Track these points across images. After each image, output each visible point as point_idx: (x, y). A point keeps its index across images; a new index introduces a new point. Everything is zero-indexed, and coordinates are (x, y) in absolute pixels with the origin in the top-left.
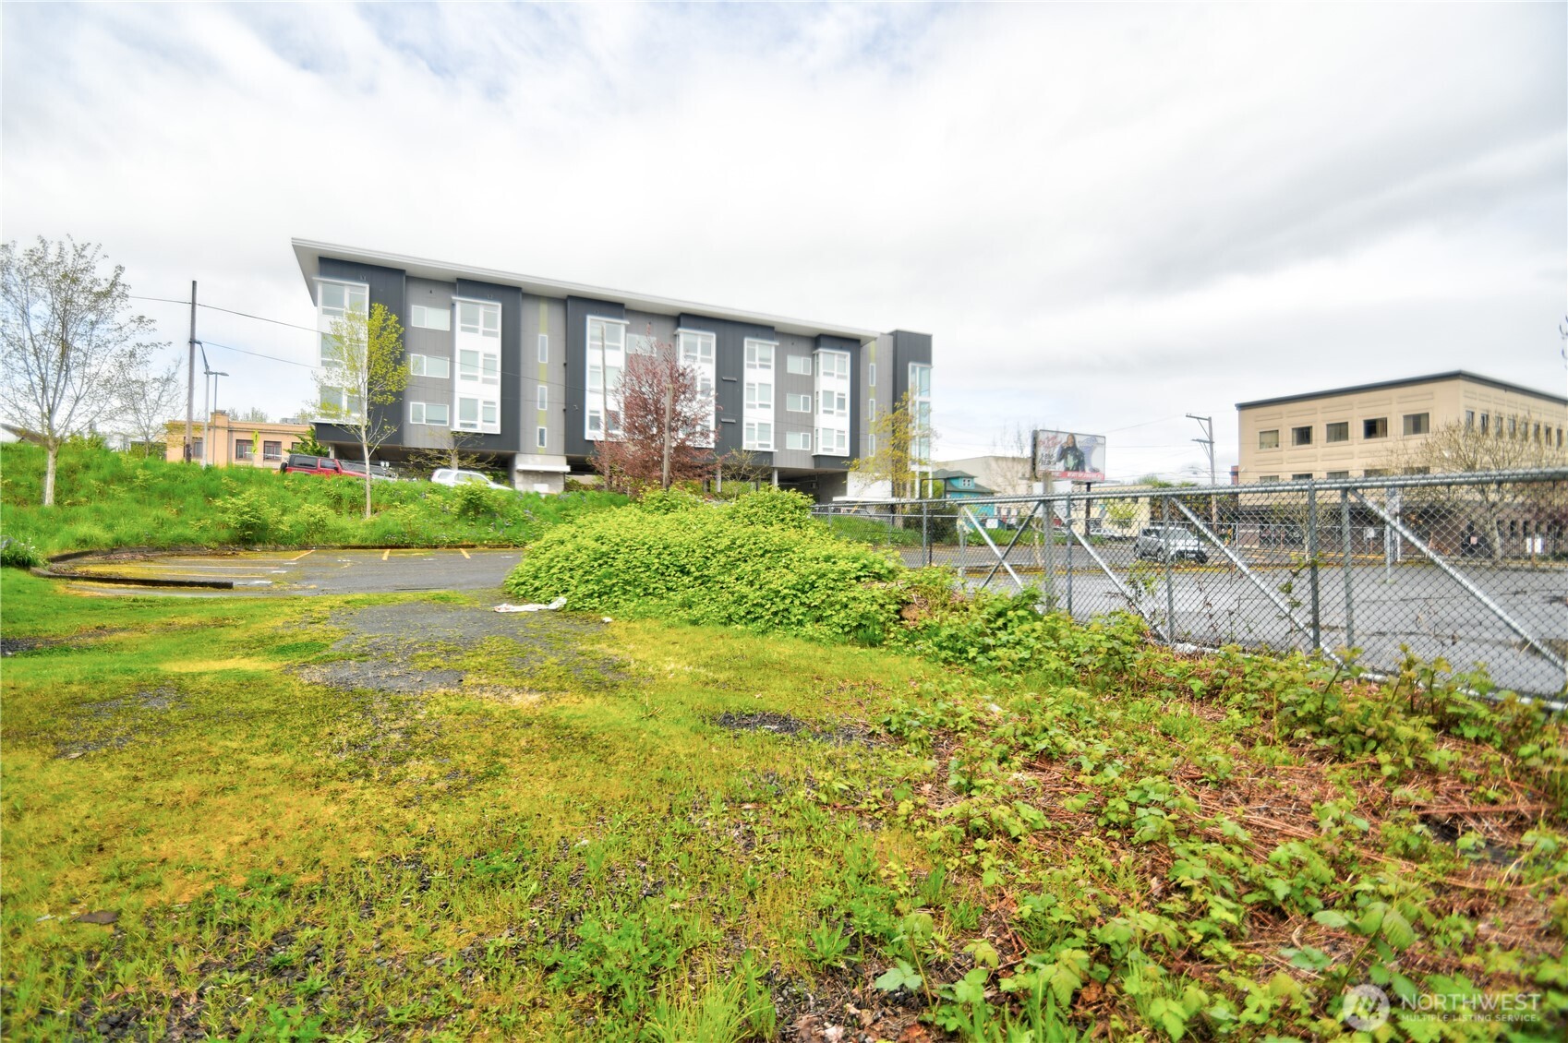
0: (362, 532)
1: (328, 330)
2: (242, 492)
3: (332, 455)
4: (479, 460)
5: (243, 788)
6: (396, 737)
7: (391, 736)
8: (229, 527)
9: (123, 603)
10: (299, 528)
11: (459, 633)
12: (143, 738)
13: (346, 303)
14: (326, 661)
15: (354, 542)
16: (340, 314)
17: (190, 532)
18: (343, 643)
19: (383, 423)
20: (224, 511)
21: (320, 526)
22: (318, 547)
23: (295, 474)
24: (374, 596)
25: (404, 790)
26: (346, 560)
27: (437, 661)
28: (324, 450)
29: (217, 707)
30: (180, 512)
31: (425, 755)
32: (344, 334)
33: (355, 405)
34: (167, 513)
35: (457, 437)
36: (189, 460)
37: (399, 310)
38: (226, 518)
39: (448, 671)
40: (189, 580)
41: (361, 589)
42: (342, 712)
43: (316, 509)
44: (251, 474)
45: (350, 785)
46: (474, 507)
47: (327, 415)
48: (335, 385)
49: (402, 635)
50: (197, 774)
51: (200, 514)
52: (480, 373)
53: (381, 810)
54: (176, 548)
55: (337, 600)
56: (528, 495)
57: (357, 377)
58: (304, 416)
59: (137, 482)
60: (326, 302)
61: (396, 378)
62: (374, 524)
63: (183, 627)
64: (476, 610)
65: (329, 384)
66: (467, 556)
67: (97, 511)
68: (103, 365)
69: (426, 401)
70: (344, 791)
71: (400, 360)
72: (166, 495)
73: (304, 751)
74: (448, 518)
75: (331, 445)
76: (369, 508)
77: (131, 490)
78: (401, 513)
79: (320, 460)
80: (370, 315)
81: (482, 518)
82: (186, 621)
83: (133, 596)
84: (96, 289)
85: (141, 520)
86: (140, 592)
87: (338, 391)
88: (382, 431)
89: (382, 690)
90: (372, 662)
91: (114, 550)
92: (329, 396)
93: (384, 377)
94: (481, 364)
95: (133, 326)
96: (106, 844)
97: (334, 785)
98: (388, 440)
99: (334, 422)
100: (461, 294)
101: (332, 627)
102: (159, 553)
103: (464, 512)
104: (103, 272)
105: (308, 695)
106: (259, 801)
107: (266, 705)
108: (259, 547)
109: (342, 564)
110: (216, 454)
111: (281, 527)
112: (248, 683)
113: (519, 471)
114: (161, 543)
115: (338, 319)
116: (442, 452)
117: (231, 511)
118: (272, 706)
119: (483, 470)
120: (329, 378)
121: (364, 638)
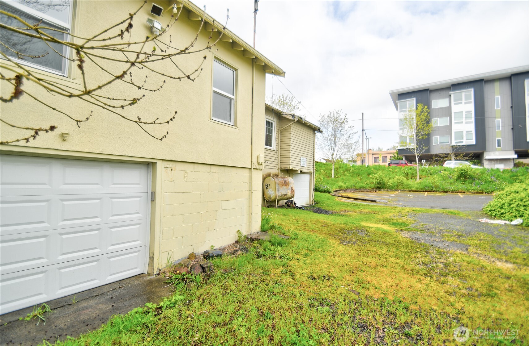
0: (416, 186)
1: (402, 117)
2: (377, 173)
3: (404, 159)
4: (464, 156)
5: (389, 267)
6: (441, 265)
7: (439, 264)
8: (374, 183)
9: (350, 204)
10: (394, 184)
11: (463, 228)
12: (359, 243)
13: (408, 106)
14: (409, 230)
15: (413, 189)
16: (406, 111)
17: (364, 185)
18: (414, 225)
19: (423, 146)
20: (373, 179)
21: (401, 184)
22: (401, 190)
23: (393, 166)
24: (423, 209)
25: (447, 288)
26: (411, 195)
27: (454, 238)
28: (401, 158)
29: (377, 239)
30: (361, 179)
31: (455, 276)
32: (408, 117)
33: (411, 141)
34: (358, 179)
35: (454, 148)
36: (363, 164)
37: (428, 104)
38: (373, 181)
39: (460, 243)
40: (365, 199)
41: (418, 206)
42: (418, 250)
43: (400, 178)
44: (379, 167)
45: (425, 279)
46: (463, 176)
47: (403, 146)
48: (405, 135)
49: (437, 226)
50: (374, 258)
51: (366, 179)
52: (464, 120)
53: (438, 292)
54: (360, 189)
55: (410, 209)
56: (493, 170)
57: (413, 131)
58: (394, 147)
59: (351, 171)
60: (401, 108)
61: (427, 129)
62: (420, 183)
63: (365, 213)
64: (469, 219)
65: (403, 135)
66: (462, 196)
67: (343, 179)
68: (343, 141)
69: (439, 135)
70: (423, 280)
71: (428, 122)
72: (358, 174)
73: (406, 260)
74: (452, 181)
75: (404, 156)
76: (418, 177)
77: (350, 173)
78: (431, 179)
79: (400, 161)
80: (417, 108)
81: (468, 180)
82: (365, 211)
83: (352, 202)
84: (341, 121)
85: (352, 181)
86: (353, 201)
87: (406, 137)
88: (422, 149)
89: (432, 245)
90: (426, 234)
91: (347, 189)
92: (403, 139)
93: (423, 130)
94: (464, 116)
95: (349, 129)
96: (354, 271)
97: (418, 276)
98: (424, 152)
99: (405, 148)
100: (454, 90)
101: (409, 219)
102: (356, 191)
103: (459, 178)
104: (342, 116)
105: (405, 241)
106: (394, 273)
107: (392, 242)
108: (383, 190)
109: (409, 197)
110: (369, 162)
111: (389, 183)
112: (385, 233)
113: (485, 159)
114: (356, 188)
115: (405, 113)
116: (448, 154)
117: (374, 179)
118: (393, 242)
119: (467, 160)
120: (403, 133)
121: (421, 225)
